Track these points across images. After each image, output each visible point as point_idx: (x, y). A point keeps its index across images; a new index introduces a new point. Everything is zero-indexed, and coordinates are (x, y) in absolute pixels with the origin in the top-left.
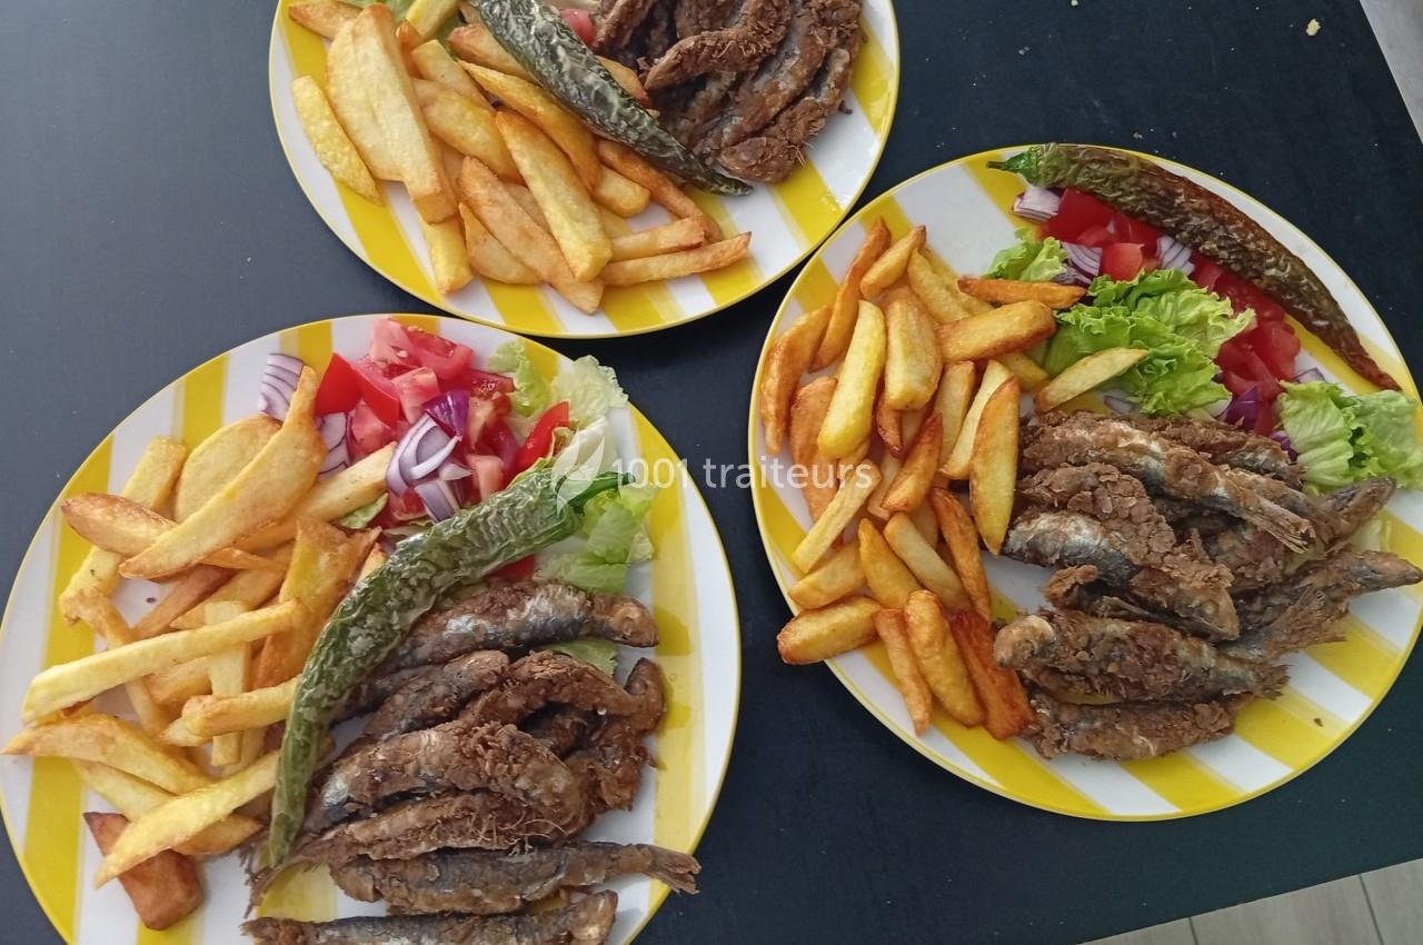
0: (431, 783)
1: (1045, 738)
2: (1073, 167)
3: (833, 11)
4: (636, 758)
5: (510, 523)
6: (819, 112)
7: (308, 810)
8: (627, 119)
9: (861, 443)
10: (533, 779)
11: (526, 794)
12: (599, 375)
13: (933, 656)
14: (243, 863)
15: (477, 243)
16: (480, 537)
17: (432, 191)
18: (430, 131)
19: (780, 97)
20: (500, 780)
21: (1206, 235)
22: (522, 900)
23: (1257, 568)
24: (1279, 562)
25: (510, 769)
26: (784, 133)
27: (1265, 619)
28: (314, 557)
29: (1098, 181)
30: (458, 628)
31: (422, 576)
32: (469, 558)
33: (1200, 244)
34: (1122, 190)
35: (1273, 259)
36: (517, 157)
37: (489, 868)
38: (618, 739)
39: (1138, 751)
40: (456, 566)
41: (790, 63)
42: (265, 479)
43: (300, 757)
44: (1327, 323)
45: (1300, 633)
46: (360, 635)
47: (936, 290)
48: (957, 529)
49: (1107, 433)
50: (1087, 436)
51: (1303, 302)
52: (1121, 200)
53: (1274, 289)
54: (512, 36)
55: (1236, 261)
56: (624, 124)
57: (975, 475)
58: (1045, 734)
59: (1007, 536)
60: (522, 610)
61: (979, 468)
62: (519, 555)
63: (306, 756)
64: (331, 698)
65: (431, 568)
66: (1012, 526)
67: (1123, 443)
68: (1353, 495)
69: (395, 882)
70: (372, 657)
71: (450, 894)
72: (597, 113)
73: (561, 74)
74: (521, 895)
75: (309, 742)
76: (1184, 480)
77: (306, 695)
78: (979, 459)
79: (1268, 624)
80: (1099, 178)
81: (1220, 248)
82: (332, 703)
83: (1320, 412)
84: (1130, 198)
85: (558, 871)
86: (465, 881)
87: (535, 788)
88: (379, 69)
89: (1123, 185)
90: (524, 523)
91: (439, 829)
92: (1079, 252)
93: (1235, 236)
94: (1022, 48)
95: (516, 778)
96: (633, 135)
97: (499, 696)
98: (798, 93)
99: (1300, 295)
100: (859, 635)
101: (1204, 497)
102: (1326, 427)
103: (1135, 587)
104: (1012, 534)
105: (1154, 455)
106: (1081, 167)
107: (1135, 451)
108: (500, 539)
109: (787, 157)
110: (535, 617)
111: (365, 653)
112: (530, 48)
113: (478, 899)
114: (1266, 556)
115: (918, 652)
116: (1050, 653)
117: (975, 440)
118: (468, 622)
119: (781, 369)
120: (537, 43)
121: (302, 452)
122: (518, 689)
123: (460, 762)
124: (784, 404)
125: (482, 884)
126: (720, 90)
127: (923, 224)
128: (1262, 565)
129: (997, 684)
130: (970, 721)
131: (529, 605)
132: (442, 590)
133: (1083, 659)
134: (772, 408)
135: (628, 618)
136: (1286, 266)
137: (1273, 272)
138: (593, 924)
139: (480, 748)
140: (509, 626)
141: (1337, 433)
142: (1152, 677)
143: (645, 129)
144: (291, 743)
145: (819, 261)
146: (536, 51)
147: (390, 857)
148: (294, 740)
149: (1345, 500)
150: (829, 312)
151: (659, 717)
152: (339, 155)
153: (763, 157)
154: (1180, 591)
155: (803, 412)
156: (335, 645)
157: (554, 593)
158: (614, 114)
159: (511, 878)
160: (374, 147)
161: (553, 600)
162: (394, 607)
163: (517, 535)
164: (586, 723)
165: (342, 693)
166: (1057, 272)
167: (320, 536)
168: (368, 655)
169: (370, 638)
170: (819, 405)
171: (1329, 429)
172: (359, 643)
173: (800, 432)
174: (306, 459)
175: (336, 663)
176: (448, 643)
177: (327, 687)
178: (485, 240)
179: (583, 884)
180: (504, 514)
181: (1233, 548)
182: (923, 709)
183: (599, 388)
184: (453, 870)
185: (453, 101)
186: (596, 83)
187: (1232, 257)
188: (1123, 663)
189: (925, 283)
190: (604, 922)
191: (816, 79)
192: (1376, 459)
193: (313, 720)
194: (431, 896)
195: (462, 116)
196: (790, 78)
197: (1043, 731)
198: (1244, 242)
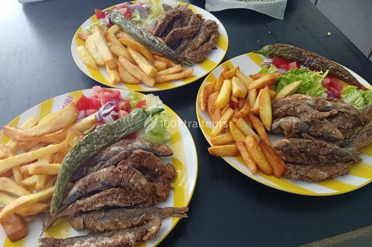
0: (103, 184)
1: (292, 173)
2: (275, 49)
3: (210, 26)
4: (167, 185)
5: (129, 121)
6: (209, 46)
7: (64, 198)
8: (160, 45)
9: (227, 104)
10: (135, 179)
11: (133, 185)
12: (154, 98)
13: (254, 151)
14: (42, 222)
15: (122, 72)
16: (120, 125)
17: (110, 59)
18: (111, 52)
19: (199, 43)
20: (125, 179)
21: (312, 61)
22: (131, 223)
23: (345, 125)
24: (351, 124)
25: (128, 176)
26: (201, 50)
27: (351, 140)
28: (73, 137)
29: (282, 52)
30: (114, 150)
31: (103, 135)
32: (118, 132)
33: (311, 64)
34: (288, 53)
35: (331, 64)
36: (132, 55)
37: (121, 212)
38: (161, 179)
39: (321, 175)
40: (113, 134)
41: (201, 35)
42: (61, 117)
43: (63, 178)
44: (349, 77)
45: (362, 142)
46: (84, 148)
47: (243, 78)
48: (257, 122)
49: (295, 97)
50: (290, 99)
51: (341, 73)
52: (288, 56)
53: (333, 72)
54: (132, 31)
55: (321, 66)
56: (160, 46)
57: (260, 110)
58: (292, 172)
59: (272, 126)
60: (133, 144)
61: (261, 108)
62: (132, 130)
63: (65, 178)
64: (74, 163)
65: (106, 133)
66: (272, 123)
67: (300, 98)
68: (367, 108)
69: (90, 218)
70: (88, 154)
71: (108, 221)
72: (153, 44)
73: (144, 37)
74: (131, 222)
75: (66, 174)
76: (318, 104)
77: (67, 160)
78: (261, 106)
79: (352, 141)
80: (282, 51)
81: (316, 63)
82: (74, 165)
83: (352, 93)
84: (291, 55)
85: (143, 214)
86: (113, 216)
87: (136, 182)
88: (99, 38)
89: (288, 52)
90: (133, 121)
91: (105, 197)
92: (280, 70)
93: (319, 60)
94: (258, 40)
95: (130, 179)
96: (162, 49)
97: (125, 162)
98: (203, 42)
99: (340, 72)
100: (232, 151)
101: (325, 108)
102: (355, 97)
103: (311, 132)
104: (273, 125)
105: (309, 100)
106: (277, 49)
107: (304, 100)
108: (126, 126)
109: (202, 55)
110: (136, 146)
111: (85, 153)
112: (136, 32)
113: (117, 222)
114: (346, 122)
115: (250, 151)
116: (289, 146)
117: (259, 102)
118: (116, 148)
119: (204, 92)
120: (138, 31)
121: (72, 112)
122: (131, 159)
123: (112, 175)
124: (205, 99)
125: (118, 217)
126: (184, 46)
127: (238, 66)
128: (346, 124)
129: (275, 159)
130: (269, 172)
131: (134, 143)
132: (109, 141)
133: (299, 147)
134: (202, 100)
135: (164, 149)
136: (334, 65)
137: (331, 67)
138: (154, 225)
139: (119, 170)
140: (128, 148)
141: (358, 97)
142: (321, 152)
143: (165, 47)
144: (61, 173)
145: (212, 74)
146: (137, 33)
147: (89, 210)
148: (62, 172)
149: (365, 110)
150: (216, 83)
151: (174, 176)
152: (87, 59)
153: (195, 55)
154: (324, 129)
155: (210, 101)
156: (77, 150)
157: (142, 141)
158: (157, 44)
159: (128, 215)
160: (96, 57)
161: (142, 142)
162: (95, 143)
163: (131, 124)
164: (152, 178)
165: (78, 163)
166: (275, 71)
167: (75, 132)
168: (86, 154)
169: (87, 150)
170: (215, 98)
171: (356, 96)
172: (84, 150)
173: (210, 106)
174: (73, 114)
175: (77, 153)
176: (110, 154)
177: (73, 159)
178: (124, 71)
179: (151, 218)
180: (128, 119)
181: (337, 121)
182: (254, 166)
183: (155, 100)
184: (109, 214)
185: (117, 46)
186: (153, 38)
187: (320, 65)
188: (311, 148)
189: (241, 76)
190: (157, 225)
191: (208, 39)
192: (371, 100)
193: (68, 168)
194: (102, 223)
195: (119, 49)
196: (201, 38)
197: (291, 172)
198: (322, 60)
